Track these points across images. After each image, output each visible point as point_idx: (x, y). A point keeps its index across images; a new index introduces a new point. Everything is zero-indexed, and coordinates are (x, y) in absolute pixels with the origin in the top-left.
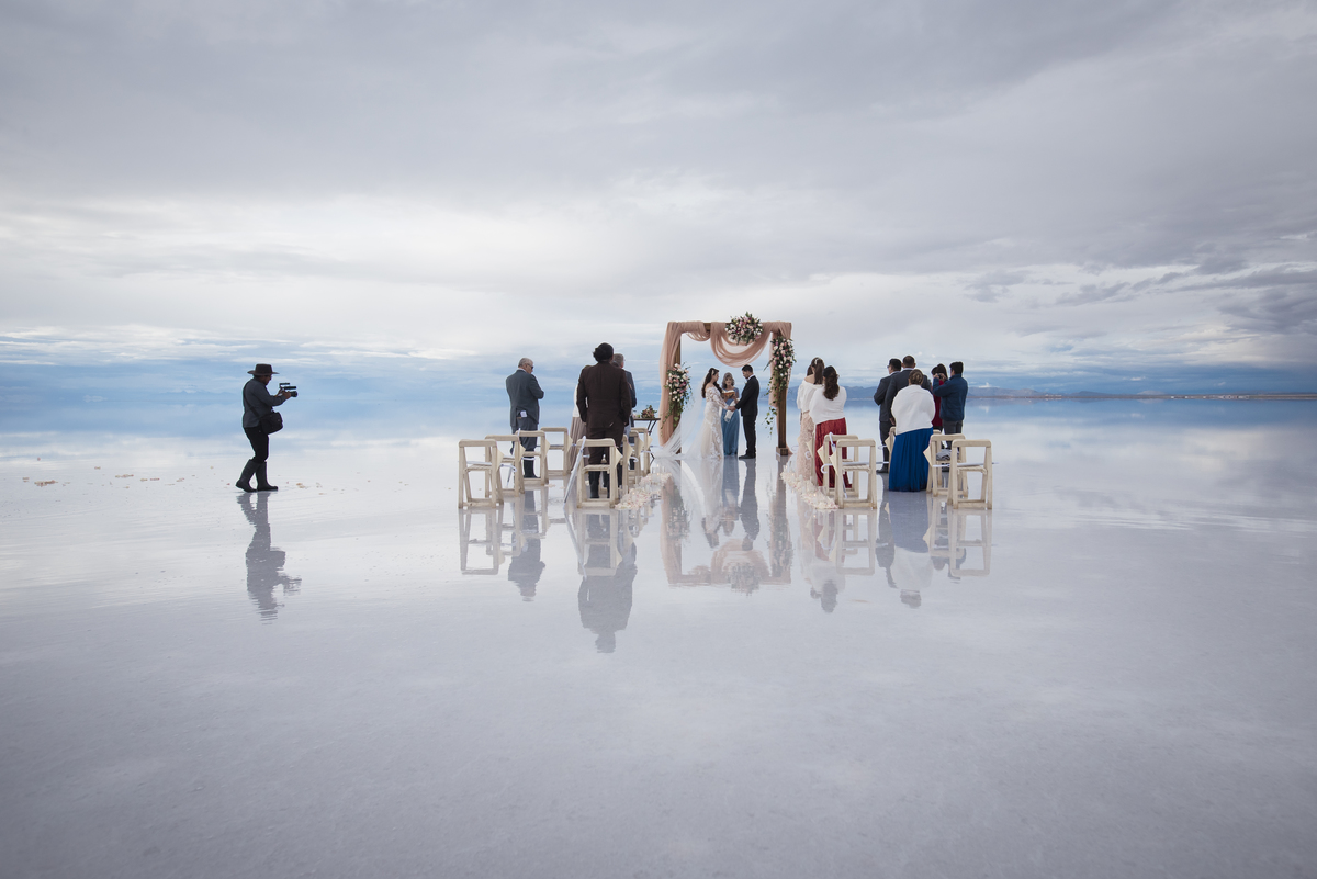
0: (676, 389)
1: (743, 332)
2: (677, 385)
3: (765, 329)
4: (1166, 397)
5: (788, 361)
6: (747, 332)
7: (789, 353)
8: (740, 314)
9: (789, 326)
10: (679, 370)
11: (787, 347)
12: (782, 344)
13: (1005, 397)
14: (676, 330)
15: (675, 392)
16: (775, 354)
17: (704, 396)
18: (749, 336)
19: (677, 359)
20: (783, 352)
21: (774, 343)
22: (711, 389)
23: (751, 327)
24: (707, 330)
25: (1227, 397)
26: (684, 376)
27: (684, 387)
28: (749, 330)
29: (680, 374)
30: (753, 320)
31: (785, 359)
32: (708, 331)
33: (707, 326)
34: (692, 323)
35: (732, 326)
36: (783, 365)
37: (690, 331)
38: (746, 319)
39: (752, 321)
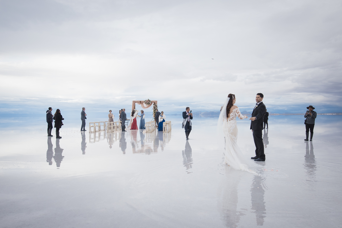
3: (152, 102)
7: (156, 107)
8: (147, 99)
9: (157, 101)
11: (156, 106)
14: (134, 102)
18: (148, 103)
19: (135, 108)
20: (155, 107)
21: (154, 105)
24: (141, 102)
28: (149, 103)
33: (140, 101)
35: (145, 101)
37: (137, 102)
38: (148, 100)
39: (149, 101)
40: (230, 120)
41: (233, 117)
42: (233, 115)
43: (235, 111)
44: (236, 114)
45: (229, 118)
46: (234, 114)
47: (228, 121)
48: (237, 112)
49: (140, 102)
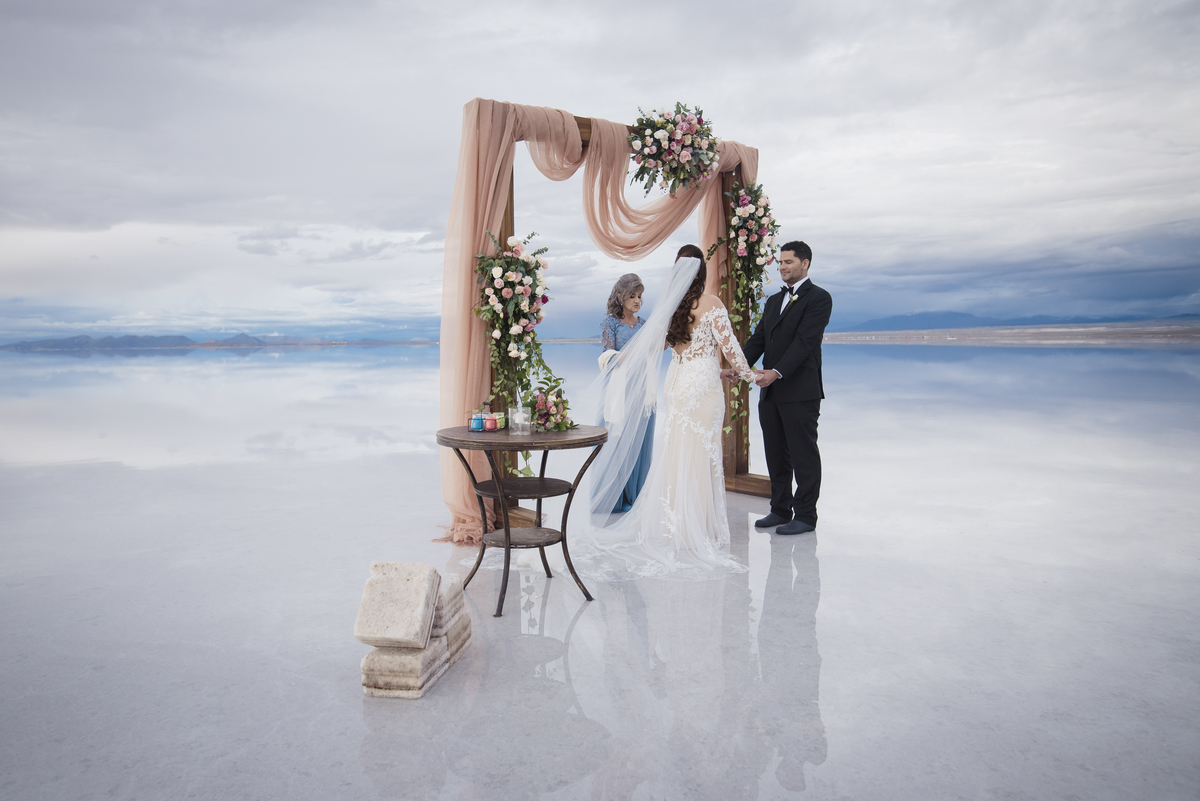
32: (583, 145)
40: (689, 359)
41: (702, 343)
42: (702, 336)
43: (711, 319)
44: (715, 332)
45: (688, 351)
46: (708, 331)
47: (684, 360)
48: (717, 327)
49: (576, 136)
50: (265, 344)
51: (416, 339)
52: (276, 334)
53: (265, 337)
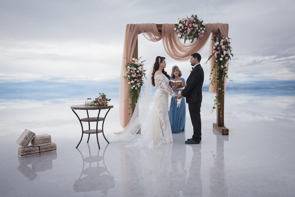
0: (134, 79)
1: (189, 30)
2: (134, 76)
3: (207, 29)
4: (276, 88)
5: (227, 55)
6: (192, 31)
7: (228, 48)
9: (226, 27)
10: (136, 63)
12: (222, 41)
13: (237, 89)
14: (134, 31)
15: (132, 82)
16: (216, 49)
17: (153, 84)
18: (194, 34)
19: (136, 55)
20: (223, 47)
21: (214, 40)
22: (159, 76)
23: (196, 26)
25: (292, 88)
26: (140, 68)
27: (140, 78)
29: (137, 66)
30: (197, 21)
31: (225, 53)
32: (160, 31)
33: (159, 27)
34: (147, 25)
35: (180, 25)
36: (224, 58)
37: (145, 31)
38: (192, 19)
49: (156, 29)
50: (230, 89)
51: (272, 87)
52: (232, 86)
53: (229, 87)
